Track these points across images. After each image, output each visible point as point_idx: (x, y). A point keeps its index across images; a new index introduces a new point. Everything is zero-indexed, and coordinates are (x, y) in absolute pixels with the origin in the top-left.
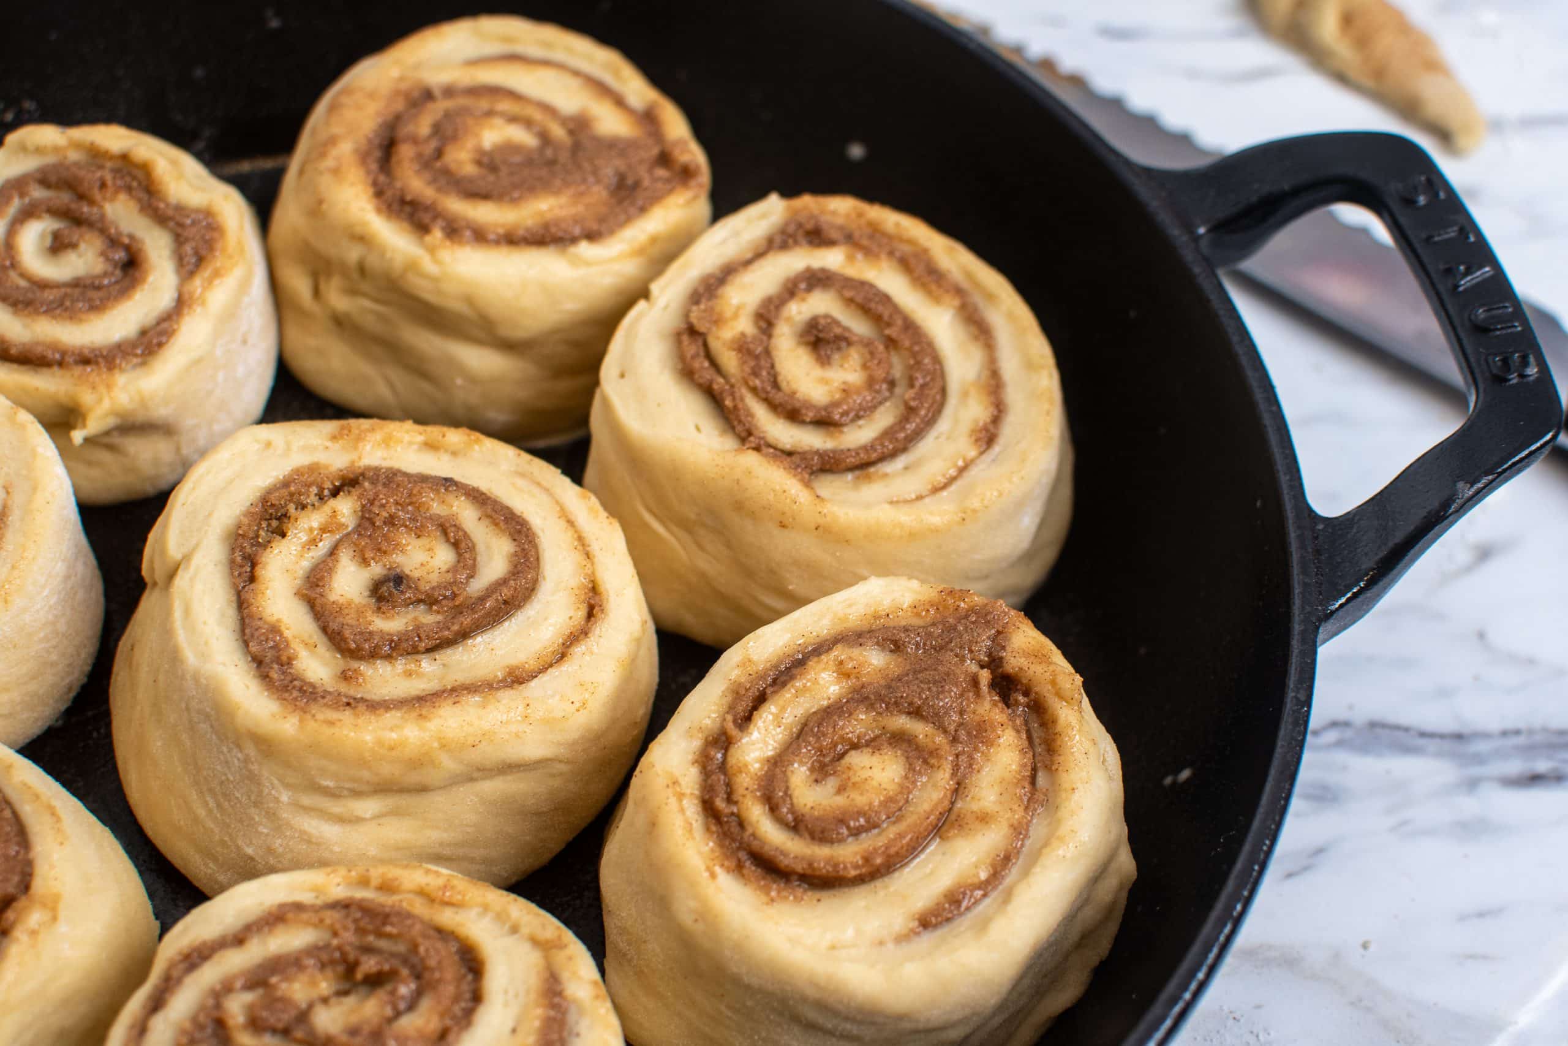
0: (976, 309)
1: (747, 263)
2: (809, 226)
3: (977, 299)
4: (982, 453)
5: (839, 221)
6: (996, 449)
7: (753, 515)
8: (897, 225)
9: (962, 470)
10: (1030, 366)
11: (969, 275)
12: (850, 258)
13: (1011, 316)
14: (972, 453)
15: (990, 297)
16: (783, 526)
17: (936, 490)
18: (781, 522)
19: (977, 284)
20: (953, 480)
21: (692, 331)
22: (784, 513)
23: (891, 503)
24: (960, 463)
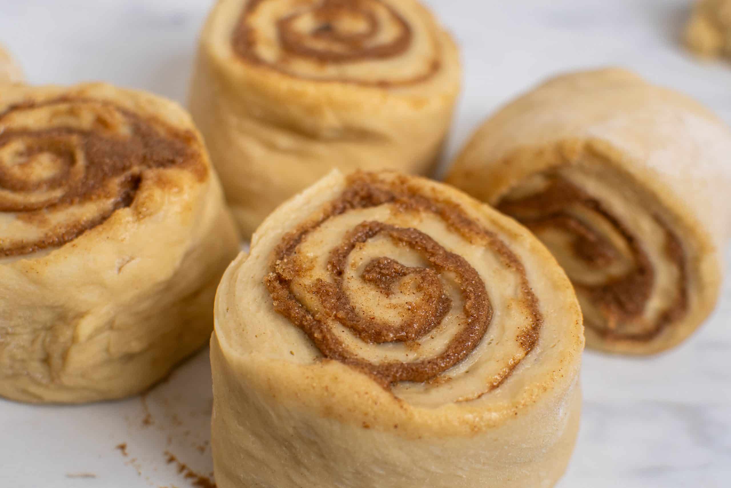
0: (502, 245)
1: (317, 225)
2: (363, 193)
3: (502, 237)
4: (527, 354)
5: (386, 187)
6: (538, 350)
7: (341, 419)
8: (433, 190)
9: (513, 368)
10: (556, 287)
11: (494, 222)
12: (395, 214)
13: (533, 250)
14: (520, 354)
15: (514, 236)
16: (366, 426)
17: (493, 388)
18: (364, 423)
19: (502, 228)
20: (505, 377)
21: (280, 279)
22: (366, 414)
23: (458, 402)
24: (511, 362)
